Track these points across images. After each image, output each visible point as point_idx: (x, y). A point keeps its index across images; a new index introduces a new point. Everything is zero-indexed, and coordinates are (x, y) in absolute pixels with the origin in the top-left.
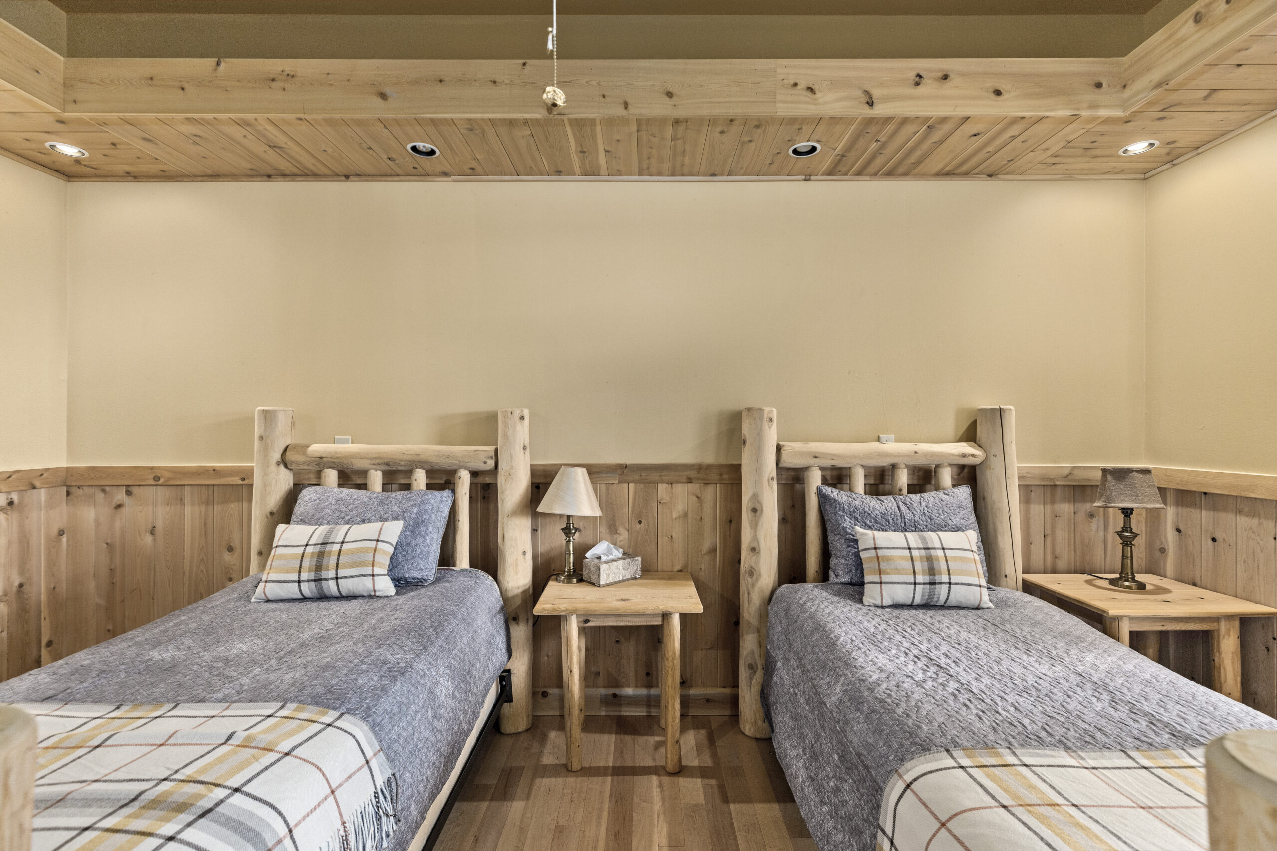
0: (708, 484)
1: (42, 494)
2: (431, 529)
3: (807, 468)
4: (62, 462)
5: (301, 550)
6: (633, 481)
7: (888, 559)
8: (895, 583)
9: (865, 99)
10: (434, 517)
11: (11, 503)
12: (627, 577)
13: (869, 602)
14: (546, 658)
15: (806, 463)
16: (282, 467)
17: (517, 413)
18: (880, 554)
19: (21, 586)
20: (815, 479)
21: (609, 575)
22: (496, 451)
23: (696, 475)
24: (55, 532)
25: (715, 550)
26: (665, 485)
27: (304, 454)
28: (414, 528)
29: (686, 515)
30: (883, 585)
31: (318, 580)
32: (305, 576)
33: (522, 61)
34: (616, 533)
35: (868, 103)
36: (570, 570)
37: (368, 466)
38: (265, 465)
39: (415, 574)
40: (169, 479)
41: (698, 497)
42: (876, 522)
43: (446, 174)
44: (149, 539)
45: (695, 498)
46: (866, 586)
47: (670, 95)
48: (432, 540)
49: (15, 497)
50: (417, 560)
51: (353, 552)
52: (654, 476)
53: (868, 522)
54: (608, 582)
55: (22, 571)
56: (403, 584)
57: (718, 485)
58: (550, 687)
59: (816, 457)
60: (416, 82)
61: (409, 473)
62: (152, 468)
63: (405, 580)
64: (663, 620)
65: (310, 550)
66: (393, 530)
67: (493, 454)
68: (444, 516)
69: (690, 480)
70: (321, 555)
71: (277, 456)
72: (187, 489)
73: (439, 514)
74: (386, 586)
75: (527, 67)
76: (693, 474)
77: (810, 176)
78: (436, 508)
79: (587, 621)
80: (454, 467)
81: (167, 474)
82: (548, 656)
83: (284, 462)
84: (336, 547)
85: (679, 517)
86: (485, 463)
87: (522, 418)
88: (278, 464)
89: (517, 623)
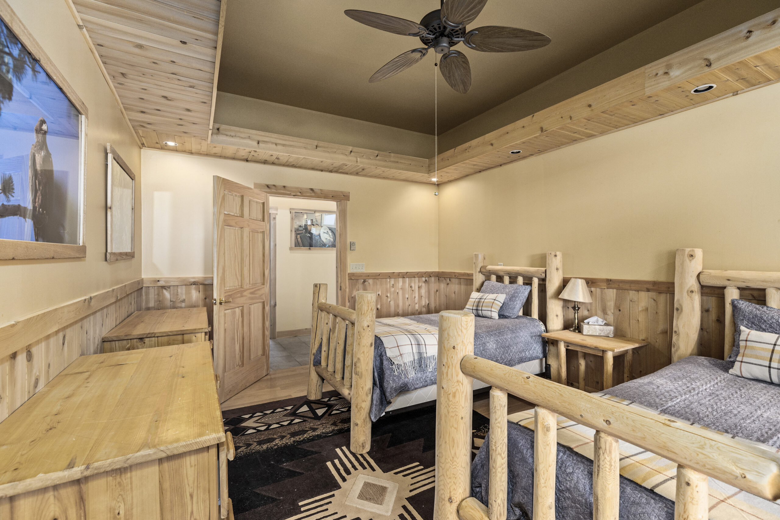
0: (661, 293)
1: (433, 279)
2: (517, 299)
3: (725, 288)
4: (437, 270)
5: (474, 300)
6: (615, 288)
7: (752, 348)
8: (752, 364)
9: (704, 63)
10: (520, 295)
11: (426, 280)
12: (602, 335)
13: (732, 372)
14: (573, 368)
15: (722, 284)
16: (480, 273)
17: (553, 253)
18: (748, 345)
19: (428, 304)
20: (732, 294)
21: (589, 331)
22: (546, 271)
23: (652, 287)
24: (436, 291)
25: (667, 332)
26: (634, 292)
27: (485, 269)
28: (512, 298)
29: (647, 309)
30: (743, 364)
31: (477, 310)
32: (474, 308)
33: (532, 115)
34: (607, 314)
35: (707, 65)
36: (575, 326)
37: (503, 274)
38: (476, 272)
39: (507, 314)
40: (458, 276)
41: (654, 300)
42: (771, 327)
43: (532, 155)
44: (454, 295)
45: (652, 300)
46: (736, 362)
47: (590, 106)
48: (517, 303)
49: (427, 279)
50: (509, 309)
51: (487, 302)
52: (627, 286)
53: (764, 327)
54: (588, 334)
55: (429, 300)
56: (501, 316)
57: (668, 294)
58: (575, 382)
59: (729, 280)
60: (501, 136)
61: (516, 277)
62: (454, 273)
63: (505, 316)
64: (603, 354)
65: (477, 300)
66: (502, 298)
67: (544, 271)
68: (525, 295)
69: (648, 290)
70: (479, 302)
71: (479, 270)
72: (462, 280)
73: (523, 294)
74: (495, 315)
75: (534, 116)
76: (650, 287)
77: (737, 92)
78: (521, 292)
79: (568, 346)
80: (531, 276)
81: (458, 275)
82: (574, 367)
83: (480, 272)
84: (483, 300)
85: (643, 310)
86: (541, 275)
87: (556, 256)
88: (479, 272)
89: (553, 346)
